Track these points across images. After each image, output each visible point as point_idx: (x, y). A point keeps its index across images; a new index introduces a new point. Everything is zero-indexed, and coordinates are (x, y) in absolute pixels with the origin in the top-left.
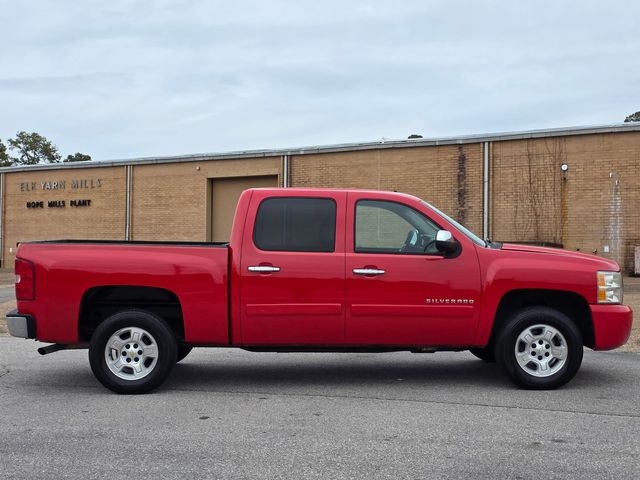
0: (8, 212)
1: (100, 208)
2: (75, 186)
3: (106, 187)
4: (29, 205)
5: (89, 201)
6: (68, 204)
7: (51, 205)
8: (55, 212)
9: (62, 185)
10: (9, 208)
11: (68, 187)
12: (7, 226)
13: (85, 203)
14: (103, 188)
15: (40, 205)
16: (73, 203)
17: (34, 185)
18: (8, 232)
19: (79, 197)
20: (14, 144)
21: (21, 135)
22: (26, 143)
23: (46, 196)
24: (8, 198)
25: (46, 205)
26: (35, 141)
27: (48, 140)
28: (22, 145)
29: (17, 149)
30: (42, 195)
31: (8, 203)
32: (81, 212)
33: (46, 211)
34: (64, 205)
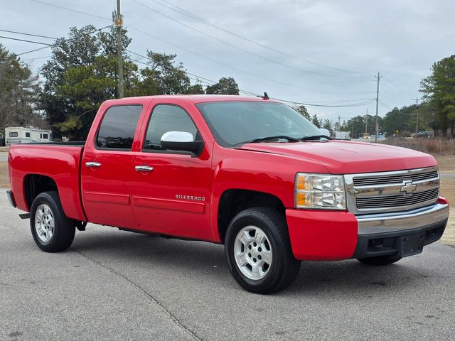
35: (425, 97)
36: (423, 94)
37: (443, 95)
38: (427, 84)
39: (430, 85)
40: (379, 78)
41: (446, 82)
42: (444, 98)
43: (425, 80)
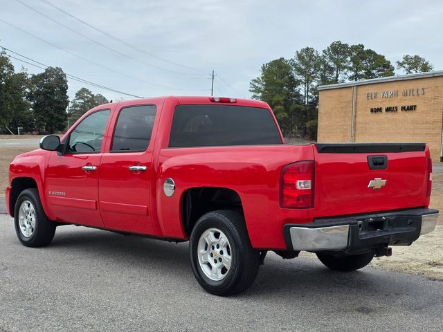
0: (358, 116)
1: (423, 112)
2: (405, 95)
3: (429, 94)
4: (372, 110)
5: (415, 106)
6: (399, 109)
7: (388, 110)
8: (390, 115)
9: (396, 94)
10: (359, 113)
11: (400, 95)
12: (357, 126)
13: (412, 108)
14: (426, 95)
15: (379, 110)
16: (403, 108)
17: (376, 94)
18: (357, 132)
19: (408, 104)
20: (401, 64)
21: (406, 58)
22: (409, 64)
23: (384, 103)
24: (358, 105)
25: (384, 110)
26: (416, 62)
27: (426, 60)
28: (406, 65)
29: (402, 69)
30: (381, 102)
31: (358, 109)
32: (409, 115)
33: (384, 115)
34: (397, 110)
35: (254, 96)
36: (253, 94)
37: (273, 96)
38: (256, 84)
39: (260, 86)
40: (213, 76)
41: (276, 84)
42: (274, 99)
43: (255, 80)
